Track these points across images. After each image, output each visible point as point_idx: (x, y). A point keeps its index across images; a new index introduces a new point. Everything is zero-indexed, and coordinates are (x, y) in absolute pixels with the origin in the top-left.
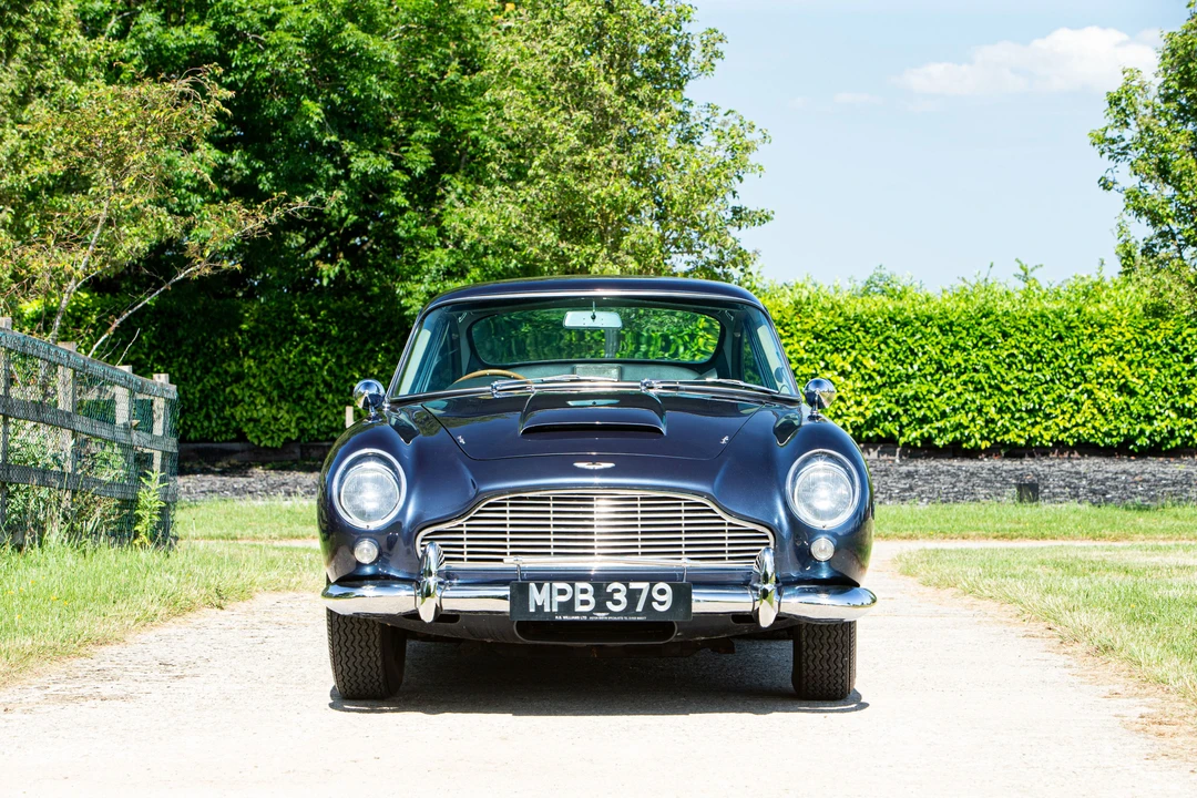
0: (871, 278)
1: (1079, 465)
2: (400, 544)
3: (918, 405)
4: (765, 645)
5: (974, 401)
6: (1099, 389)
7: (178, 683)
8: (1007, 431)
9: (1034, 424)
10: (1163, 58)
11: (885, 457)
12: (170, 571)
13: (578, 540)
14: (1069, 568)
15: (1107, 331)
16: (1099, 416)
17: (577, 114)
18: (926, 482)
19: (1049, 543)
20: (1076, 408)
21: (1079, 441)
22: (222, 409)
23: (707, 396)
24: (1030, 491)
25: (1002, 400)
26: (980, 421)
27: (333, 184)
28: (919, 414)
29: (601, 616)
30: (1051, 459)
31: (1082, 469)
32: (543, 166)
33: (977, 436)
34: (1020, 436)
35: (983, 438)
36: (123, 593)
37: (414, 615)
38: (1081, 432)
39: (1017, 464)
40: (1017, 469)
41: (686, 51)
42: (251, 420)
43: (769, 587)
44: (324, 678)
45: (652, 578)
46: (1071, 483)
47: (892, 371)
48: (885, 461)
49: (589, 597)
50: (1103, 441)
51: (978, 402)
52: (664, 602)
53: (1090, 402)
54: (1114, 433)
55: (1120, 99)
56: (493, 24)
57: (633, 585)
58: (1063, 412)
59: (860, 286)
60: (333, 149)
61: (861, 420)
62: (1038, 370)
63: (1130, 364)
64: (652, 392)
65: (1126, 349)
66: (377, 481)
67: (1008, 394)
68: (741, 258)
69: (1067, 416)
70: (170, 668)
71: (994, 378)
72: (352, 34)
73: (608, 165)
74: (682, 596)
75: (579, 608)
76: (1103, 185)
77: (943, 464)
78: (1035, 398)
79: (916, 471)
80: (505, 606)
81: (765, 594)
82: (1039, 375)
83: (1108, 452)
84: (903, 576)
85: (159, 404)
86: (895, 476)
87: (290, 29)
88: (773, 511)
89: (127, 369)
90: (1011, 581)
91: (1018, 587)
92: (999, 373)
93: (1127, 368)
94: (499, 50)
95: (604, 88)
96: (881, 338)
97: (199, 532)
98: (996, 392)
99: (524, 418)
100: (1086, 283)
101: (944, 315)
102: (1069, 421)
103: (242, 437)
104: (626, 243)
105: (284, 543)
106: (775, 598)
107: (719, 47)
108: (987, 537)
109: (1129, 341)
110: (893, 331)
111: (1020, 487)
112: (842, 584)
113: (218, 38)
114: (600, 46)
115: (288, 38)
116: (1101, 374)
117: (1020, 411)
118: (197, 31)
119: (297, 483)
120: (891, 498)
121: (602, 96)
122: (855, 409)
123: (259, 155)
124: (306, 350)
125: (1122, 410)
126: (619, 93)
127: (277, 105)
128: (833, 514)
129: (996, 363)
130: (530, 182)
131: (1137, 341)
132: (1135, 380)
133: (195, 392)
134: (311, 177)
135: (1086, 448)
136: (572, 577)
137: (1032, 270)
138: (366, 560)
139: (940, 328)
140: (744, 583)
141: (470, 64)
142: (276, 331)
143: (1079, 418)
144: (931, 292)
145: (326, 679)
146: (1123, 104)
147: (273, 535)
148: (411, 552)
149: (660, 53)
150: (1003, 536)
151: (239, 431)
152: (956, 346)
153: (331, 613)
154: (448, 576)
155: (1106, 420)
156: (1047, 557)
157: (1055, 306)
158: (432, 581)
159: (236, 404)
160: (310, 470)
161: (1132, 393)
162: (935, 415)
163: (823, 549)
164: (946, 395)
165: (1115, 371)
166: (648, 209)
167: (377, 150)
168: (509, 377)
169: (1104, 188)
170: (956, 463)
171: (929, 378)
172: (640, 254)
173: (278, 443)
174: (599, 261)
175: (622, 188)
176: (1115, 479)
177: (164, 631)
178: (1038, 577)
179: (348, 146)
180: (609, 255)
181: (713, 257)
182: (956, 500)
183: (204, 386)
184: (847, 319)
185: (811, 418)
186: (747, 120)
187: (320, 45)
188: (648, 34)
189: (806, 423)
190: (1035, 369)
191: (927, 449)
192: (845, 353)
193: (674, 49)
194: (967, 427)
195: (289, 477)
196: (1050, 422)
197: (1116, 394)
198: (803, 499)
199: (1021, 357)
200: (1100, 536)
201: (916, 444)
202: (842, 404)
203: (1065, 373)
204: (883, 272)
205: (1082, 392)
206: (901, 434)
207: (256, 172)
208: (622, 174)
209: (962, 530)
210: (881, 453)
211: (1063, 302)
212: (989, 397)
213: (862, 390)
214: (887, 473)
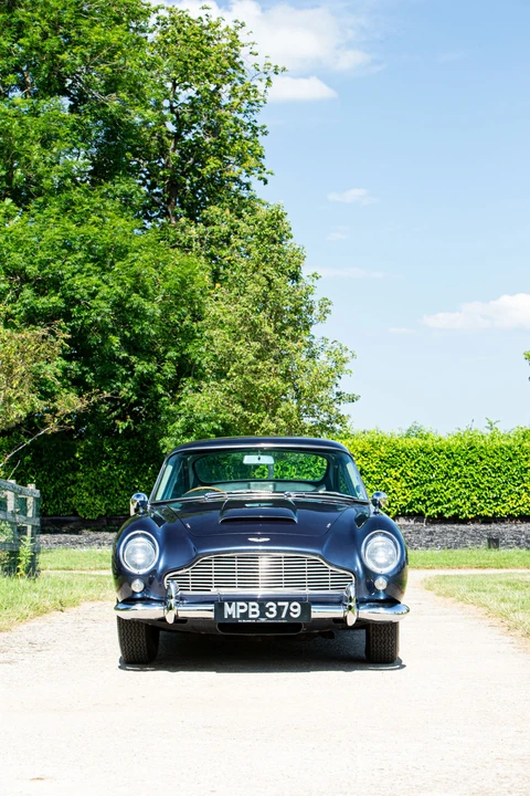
0: (410, 428)
1: (521, 527)
2: (156, 581)
3: (435, 495)
4: (352, 632)
5: (465, 493)
7: (39, 654)
8: (483, 509)
9: (497, 505)
11: (418, 523)
12: (35, 591)
13: (250, 579)
14: (514, 585)
17: (253, 344)
18: (440, 537)
19: (504, 571)
20: (519, 496)
21: (521, 514)
22: (65, 499)
23: (319, 501)
24: (494, 542)
25: (480, 493)
26: (468, 504)
27: (125, 379)
28: (436, 500)
29: (263, 620)
30: (506, 524)
31: (522, 529)
32: (235, 371)
33: (467, 512)
34: (489, 512)
35: (470, 513)
36: (11, 604)
37: (164, 620)
38: (522, 509)
39: (488, 527)
40: (488, 530)
41: (310, 310)
42: (80, 504)
43: (353, 604)
44: (116, 652)
45: (290, 600)
46: (517, 537)
47: (422, 477)
48: (418, 525)
49: (257, 610)
51: (467, 494)
52: (296, 613)
56: (209, 295)
57: (280, 604)
58: (512, 499)
59: (405, 432)
60: (124, 362)
61: (405, 504)
62: (499, 476)
64: (290, 499)
66: (144, 548)
68: (340, 419)
69: (515, 501)
70: (34, 645)
71: (476, 481)
72: (136, 299)
73: (270, 370)
74: (306, 609)
75: (251, 616)
77: (448, 527)
78: (498, 491)
79: (435, 531)
80: (211, 615)
81: (350, 608)
82: (499, 479)
84: (426, 591)
85: (30, 501)
86: (424, 534)
87: (103, 298)
88: (355, 563)
89: (13, 482)
90: (483, 594)
91: (486, 598)
92: (478, 478)
94: (211, 309)
95: (268, 330)
96: (416, 460)
97: (52, 567)
98: (477, 489)
99: (222, 514)
100: (524, 430)
101: (449, 449)
102: (516, 504)
103: (76, 514)
104: (279, 411)
105: (97, 573)
106: (356, 610)
107: (328, 307)
108: (472, 568)
110: (422, 457)
111: (489, 540)
112: (391, 602)
113: (65, 302)
114: (265, 307)
115: (103, 304)
117: (490, 498)
118: (54, 299)
119: (105, 539)
120: (421, 546)
121: (266, 334)
122: (402, 497)
123: (86, 364)
124: (110, 468)
126: (275, 332)
127: (95, 339)
128: (387, 565)
129: (477, 473)
130: (228, 379)
133: (51, 490)
134: (113, 376)
135: (524, 518)
136: (247, 600)
138: (137, 590)
139: (447, 456)
140: (339, 602)
141: (197, 317)
142: (95, 457)
143: (521, 502)
144: (442, 436)
145: (117, 653)
147: (92, 568)
148: (162, 585)
149: (296, 311)
150: (480, 567)
151: (74, 510)
152: (455, 464)
153: (119, 618)
154: (181, 598)
156: (503, 579)
157: (508, 444)
158: (173, 601)
159: (72, 496)
160: (111, 531)
162: (445, 501)
163: (381, 584)
164: (450, 490)
166: (291, 392)
167: (149, 361)
168: (214, 491)
170: (456, 526)
171: (441, 481)
172: (287, 418)
173: (95, 517)
174: (265, 421)
175: (277, 382)
177: (32, 624)
178: (498, 591)
179: (133, 359)
180: (270, 418)
181: (325, 419)
182: (455, 548)
183: (56, 486)
184: (398, 451)
185: (375, 513)
186: (344, 346)
187: (119, 305)
188: (290, 300)
189: (372, 516)
190: (497, 476)
191: (440, 519)
192: (396, 468)
193: (304, 308)
194: (462, 507)
195: (101, 535)
196: (505, 504)
198: (370, 557)
201: (434, 516)
202: (395, 495)
203: (513, 478)
204: (417, 425)
205: (522, 488)
206: (427, 511)
207: (84, 373)
208: (277, 375)
209: (458, 564)
210: (416, 521)
211: (512, 441)
212: (473, 491)
213: (406, 487)
214: (419, 532)
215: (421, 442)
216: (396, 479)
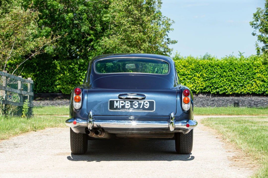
0: (205, 55)
1: (252, 98)
3: (215, 84)
5: (228, 84)
6: (257, 81)
7: (16, 149)
8: (236, 90)
9: (242, 89)
10: (266, 5)
11: (208, 96)
15: (259, 68)
16: (257, 87)
18: (217, 102)
19: (240, 116)
20: (251, 85)
21: (252, 93)
24: (236, 104)
25: (235, 83)
26: (230, 88)
28: (216, 87)
30: (246, 97)
31: (253, 99)
32: (123, 30)
33: (229, 91)
34: (239, 92)
38: (253, 90)
40: (238, 99)
42: (63, 88)
46: (250, 102)
47: (210, 77)
48: (208, 97)
50: (258, 93)
51: (229, 84)
53: (255, 83)
54: (261, 91)
55: (256, 15)
58: (249, 86)
59: (203, 57)
61: (202, 88)
62: (243, 76)
63: (264, 75)
65: (263, 72)
67: (236, 82)
69: (250, 87)
70: (16, 145)
71: (233, 78)
76: (253, 34)
77: (221, 98)
78: (242, 83)
79: (215, 100)
82: (243, 78)
83: (259, 95)
84: (201, 124)
85: (29, 85)
86: (210, 101)
89: (21, 77)
92: (234, 77)
93: (264, 76)
96: (207, 69)
98: (233, 81)
100: (255, 57)
101: (221, 64)
102: (250, 88)
108: (226, 115)
109: (264, 70)
110: (210, 68)
116: (258, 77)
117: (239, 86)
120: (208, 106)
121: (136, 14)
122: (201, 85)
125: (262, 86)
126: (139, 13)
129: (233, 75)
131: (266, 70)
132: (265, 79)
133: (50, 82)
135: (254, 94)
137: (242, 54)
139: (221, 67)
143: (252, 88)
144: (219, 59)
146: (257, 16)
147: (62, 114)
150: (230, 115)
151: (60, 91)
152: (224, 71)
155: (259, 88)
157: (247, 62)
159: (59, 84)
161: (265, 82)
162: (220, 87)
164: (222, 82)
165: (261, 77)
169: (253, 35)
170: (224, 98)
171: (218, 78)
173: (69, 93)
176: (260, 101)
177: (19, 137)
181: (163, 50)
183: (52, 80)
184: (199, 65)
186: (169, 18)
190: (242, 76)
191: (218, 94)
192: (199, 73)
194: (227, 89)
196: (246, 88)
197: (261, 82)
199: (239, 73)
200: (252, 114)
201: (215, 93)
202: (198, 84)
203: (249, 77)
204: (208, 54)
205: (253, 82)
206: (212, 91)
209: (220, 113)
210: (207, 95)
211: (249, 61)
212: (232, 82)
213: (203, 81)
214: (208, 100)
215: (209, 62)
216: (198, 77)
